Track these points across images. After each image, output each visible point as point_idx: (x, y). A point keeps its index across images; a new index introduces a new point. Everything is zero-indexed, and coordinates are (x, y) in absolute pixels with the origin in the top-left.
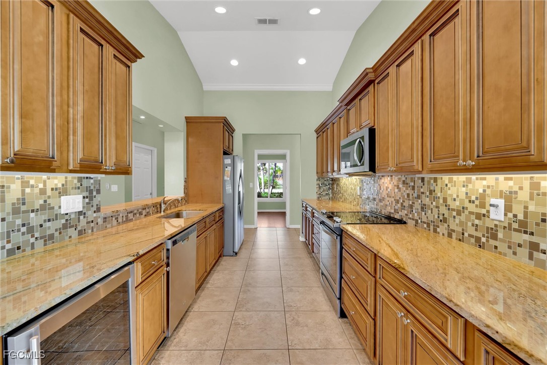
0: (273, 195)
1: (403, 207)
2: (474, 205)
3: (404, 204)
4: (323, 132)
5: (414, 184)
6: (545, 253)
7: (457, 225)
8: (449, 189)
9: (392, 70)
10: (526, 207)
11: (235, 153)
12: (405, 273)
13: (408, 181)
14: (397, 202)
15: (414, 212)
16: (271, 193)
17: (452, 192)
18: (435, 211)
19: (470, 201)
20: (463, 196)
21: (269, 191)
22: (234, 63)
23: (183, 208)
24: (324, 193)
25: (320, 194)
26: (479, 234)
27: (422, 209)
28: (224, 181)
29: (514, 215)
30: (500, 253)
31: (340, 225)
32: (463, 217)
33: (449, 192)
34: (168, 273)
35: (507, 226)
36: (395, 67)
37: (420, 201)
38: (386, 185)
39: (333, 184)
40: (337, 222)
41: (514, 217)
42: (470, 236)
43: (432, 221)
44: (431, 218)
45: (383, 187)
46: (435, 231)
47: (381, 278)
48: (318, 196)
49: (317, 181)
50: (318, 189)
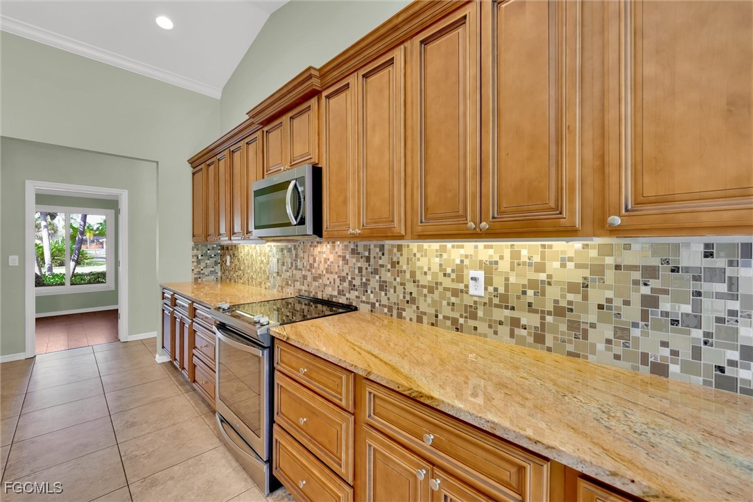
0: (77, 279)
1: (353, 287)
2: (450, 279)
3: (354, 282)
4: (209, 165)
5: (369, 254)
6: (525, 329)
7: (429, 305)
8: (419, 260)
9: (354, 81)
10: (507, 279)
12: (434, 404)
13: (360, 249)
14: (343, 279)
15: (369, 292)
16: (74, 276)
17: (423, 263)
18: (400, 289)
19: (445, 275)
20: (436, 268)
21: (68, 269)
24: (206, 271)
25: (199, 273)
26: (456, 315)
27: (382, 288)
29: (494, 288)
30: (480, 335)
31: (268, 329)
32: (436, 295)
33: (419, 264)
35: (487, 301)
36: (360, 77)
37: (377, 277)
38: (325, 256)
39: (222, 256)
40: (262, 325)
41: (494, 291)
42: (445, 318)
43: (395, 303)
44: (393, 299)
45: (320, 258)
46: (400, 316)
47: (372, 414)
48: (196, 276)
49: (193, 250)
50: (195, 264)
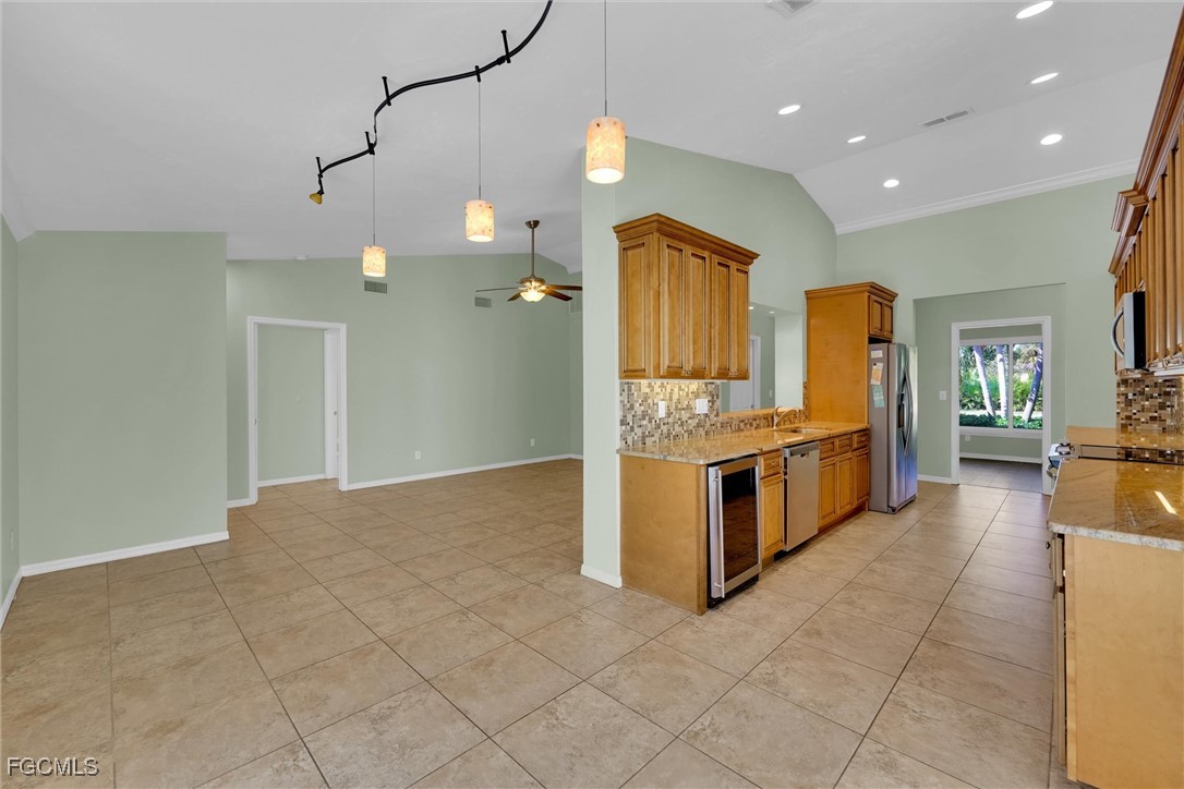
11: (897, 339)
16: (1030, 420)
22: (891, 183)
23: (803, 425)
24: (1143, 417)
25: (1128, 418)
28: (870, 388)
34: (786, 481)
48: (1124, 422)
49: (1119, 385)
50: (1123, 405)
